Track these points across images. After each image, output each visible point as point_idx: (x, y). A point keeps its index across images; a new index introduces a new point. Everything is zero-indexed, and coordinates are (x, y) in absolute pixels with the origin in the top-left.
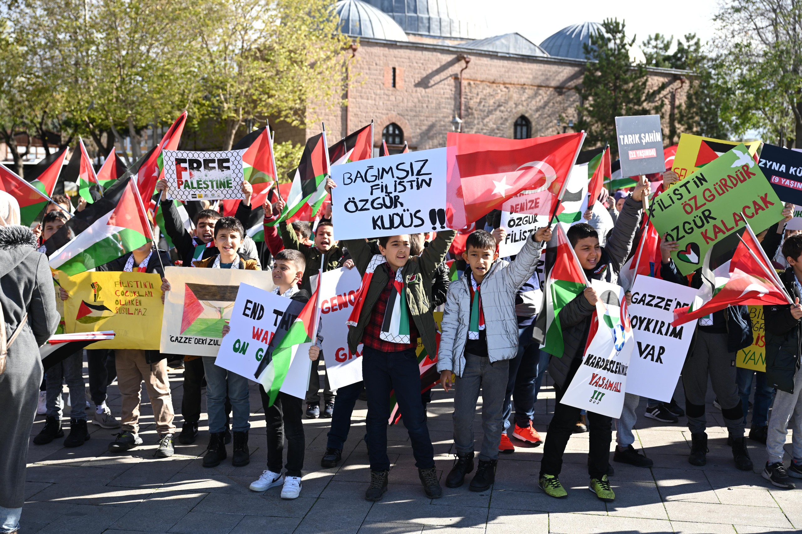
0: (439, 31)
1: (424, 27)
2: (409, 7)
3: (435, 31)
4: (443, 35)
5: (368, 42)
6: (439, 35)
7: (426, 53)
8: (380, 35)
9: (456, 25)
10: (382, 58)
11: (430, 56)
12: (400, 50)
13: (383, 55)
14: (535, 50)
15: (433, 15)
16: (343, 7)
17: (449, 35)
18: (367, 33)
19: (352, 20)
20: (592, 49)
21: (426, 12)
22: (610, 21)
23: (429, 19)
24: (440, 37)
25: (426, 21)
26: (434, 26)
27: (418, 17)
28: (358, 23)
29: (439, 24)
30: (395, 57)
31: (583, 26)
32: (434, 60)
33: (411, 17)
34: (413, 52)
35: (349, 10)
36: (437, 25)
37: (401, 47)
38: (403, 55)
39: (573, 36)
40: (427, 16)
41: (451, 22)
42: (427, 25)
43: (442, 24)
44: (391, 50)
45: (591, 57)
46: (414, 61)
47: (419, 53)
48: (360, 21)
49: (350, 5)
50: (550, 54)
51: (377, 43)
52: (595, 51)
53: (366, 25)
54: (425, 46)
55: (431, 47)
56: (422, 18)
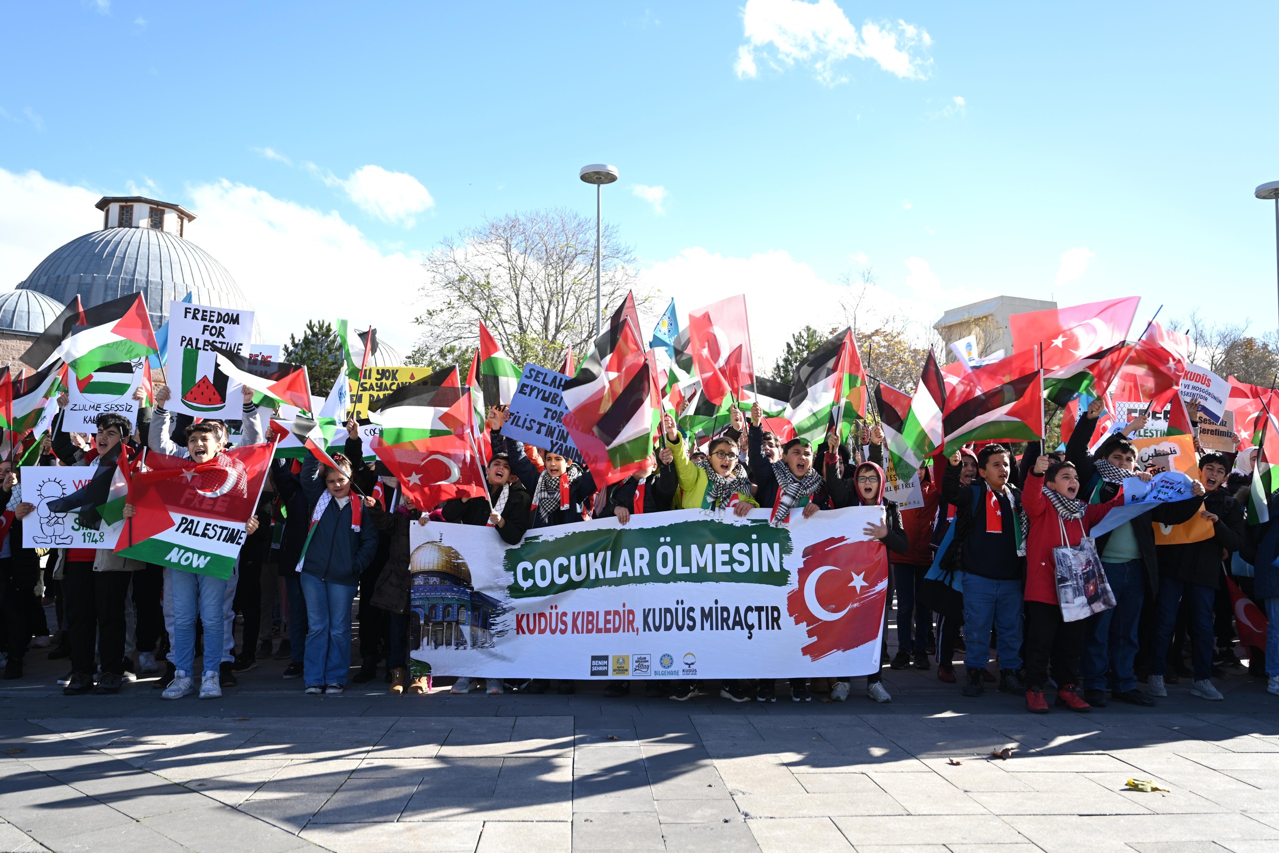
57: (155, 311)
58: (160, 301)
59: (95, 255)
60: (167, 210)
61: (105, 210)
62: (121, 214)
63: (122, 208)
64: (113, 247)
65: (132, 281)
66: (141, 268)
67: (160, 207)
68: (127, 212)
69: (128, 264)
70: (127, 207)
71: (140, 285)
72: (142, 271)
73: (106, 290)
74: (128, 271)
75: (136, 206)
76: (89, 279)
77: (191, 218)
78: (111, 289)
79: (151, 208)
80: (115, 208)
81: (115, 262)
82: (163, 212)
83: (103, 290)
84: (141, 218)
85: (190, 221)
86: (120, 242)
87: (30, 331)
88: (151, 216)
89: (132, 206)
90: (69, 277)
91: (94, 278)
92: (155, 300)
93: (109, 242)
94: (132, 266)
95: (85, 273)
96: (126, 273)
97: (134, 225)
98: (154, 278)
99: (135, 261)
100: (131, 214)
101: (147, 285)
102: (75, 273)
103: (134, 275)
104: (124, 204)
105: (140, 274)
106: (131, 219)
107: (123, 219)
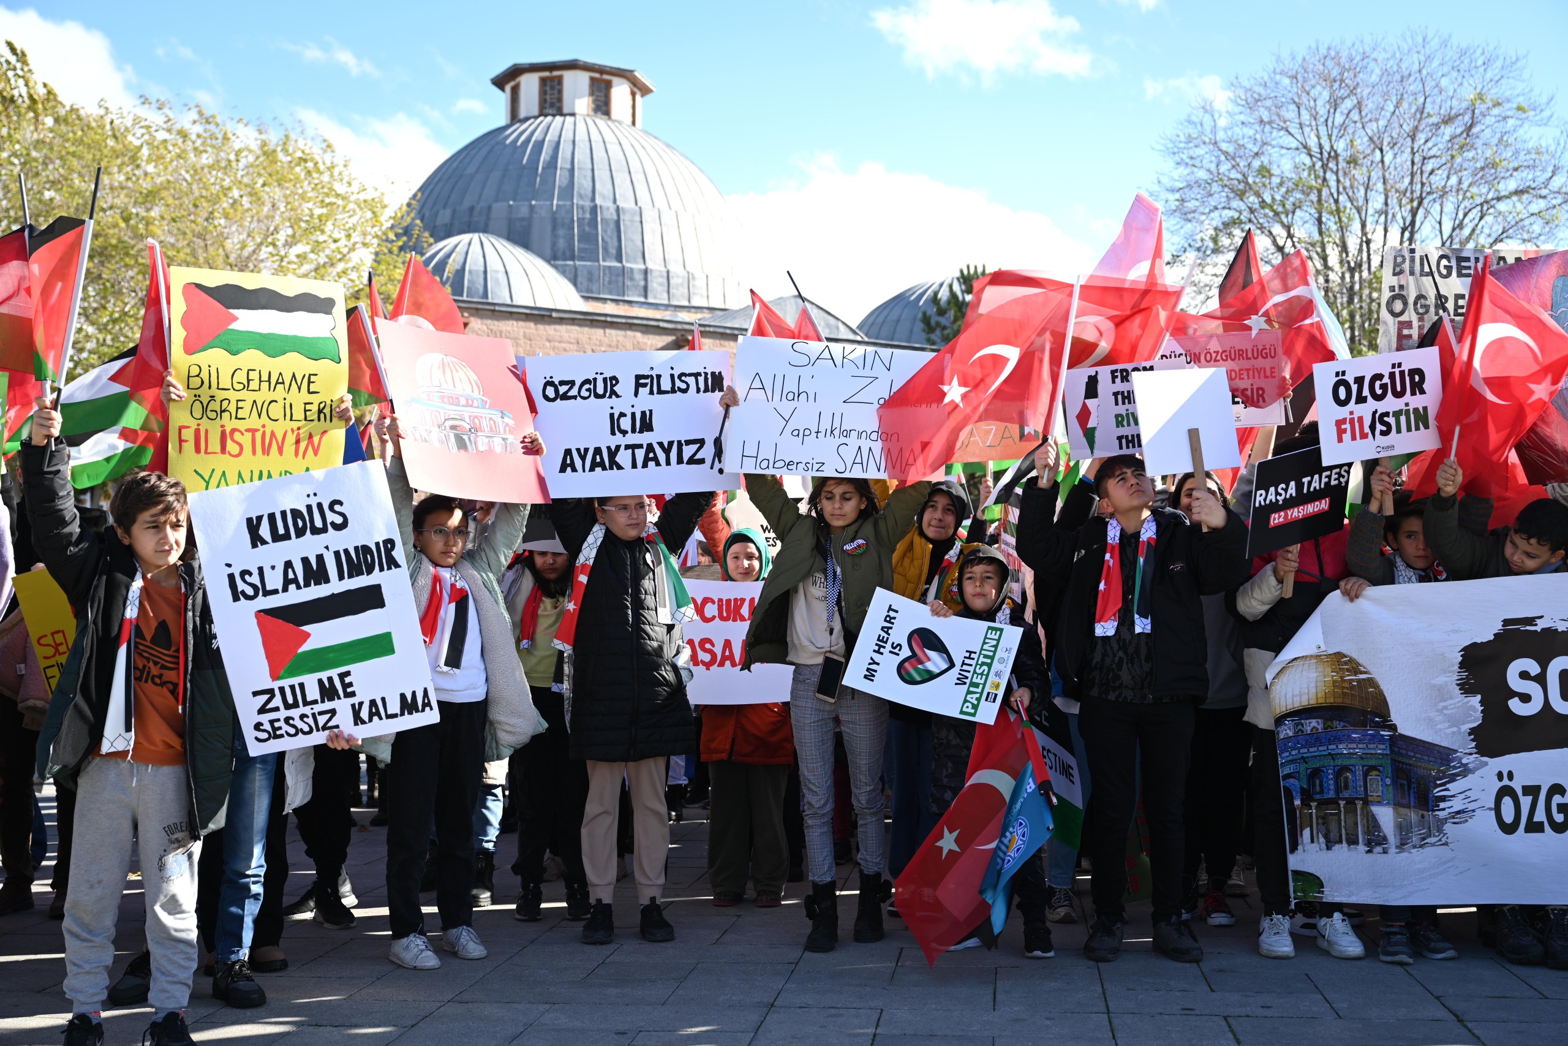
0: (665, 295)
1: (636, 287)
2: (605, 249)
3: (658, 295)
4: (674, 302)
5: (494, 311)
6: (666, 302)
7: (612, 332)
8: (523, 299)
9: (699, 283)
10: (522, 341)
11: (621, 339)
12: (558, 327)
13: (525, 337)
14: (838, 328)
15: (654, 264)
16: (456, 246)
17: (686, 303)
18: (499, 295)
19: (470, 272)
20: (938, 324)
21: (641, 260)
22: (972, 271)
23: (646, 272)
24: (667, 307)
25: (639, 277)
26: (656, 285)
27: (623, 267)
28: (482, 276)
29: (665, 281)
30: (549, 341)
31: (941, 285)
32: (629, 345)
33: (610, 267)
34: (586, 330)
35: (467, 253)
36: (661, 284)
37: (561, 321)
38: (566, 336)
39: (921, 303)
40: (642, 267)
41: (690, 278)
42: (642, 283)
43: (672, 282)
44: (541, 327)
45: (938, 340)
46: (588, 348)
47: (598, 333)
48: (485, 272)
49: (470, 244)
50: (866, 335)
51: (511, 313)
52: (944, 328)
53: (497, 281)
54: (609, 319)
55: (623, 321)
56: (632, 269)
57: (635, 262)
58: (639, 243)
59: (524, 167)
60: (615, 80)
61: (508, 88)
62: (543, 93)
63: (543, 81)
64: (550, 152)
65: (594, 210)
66: (603, 188)
67: (606, 77)
68: (552, 88)
69: (582, 181)
70: (552, 79)
71: (607, 215)
72: (605, 192)
73: (554, 228)
74: (583, 192)
75: (569, 77)
76: (524, 211)
77: (645, 91)
78: (563, 225)
79: (592, 79)
80: (530, 84)
81: (561, 178)
82: (608, 85)
83: (549, 228)
84: (576, 96)
85: (642, 96)
86: (558, 143)
87: (515, 303)
88: (592, 94)
89: (560, 79)
90: (489, 208)
91: (532, 207)
92: (632, 241)
93: (540, 144)
94: (588, 184)
95: (514, 200)
96: (581, 196)
97: (565, 110)
98: (626, 203)
99: (589, 174)
100: (560, 92)
101: (618, 215)
102: (497, 200)
103: (593, 199)
104: (546, 74)
105: (604, 197)
106: (560, 100)
107: (545, 101)
